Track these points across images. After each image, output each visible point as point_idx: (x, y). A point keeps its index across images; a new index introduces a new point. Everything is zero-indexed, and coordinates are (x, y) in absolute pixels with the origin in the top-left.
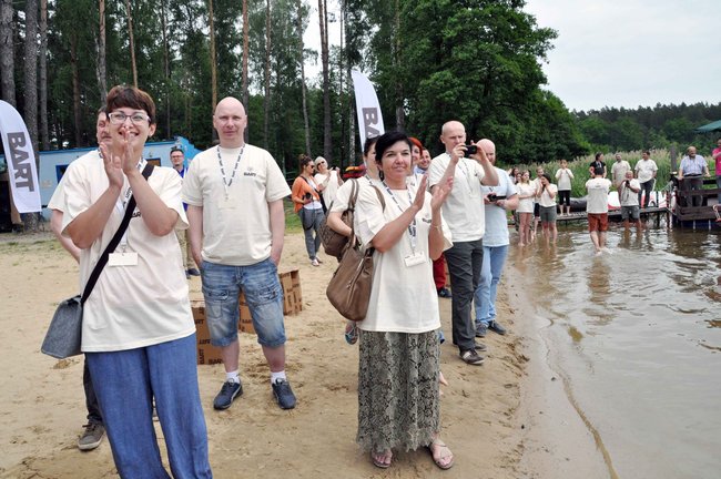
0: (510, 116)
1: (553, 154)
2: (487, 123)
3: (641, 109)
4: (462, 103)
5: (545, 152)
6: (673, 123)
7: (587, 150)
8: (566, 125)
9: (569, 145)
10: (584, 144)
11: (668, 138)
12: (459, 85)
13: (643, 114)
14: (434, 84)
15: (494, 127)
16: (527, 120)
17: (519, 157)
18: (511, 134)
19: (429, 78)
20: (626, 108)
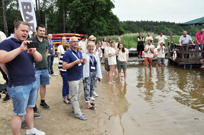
0: (102, 18)
1: (114, 33)
2: (93, 21)
3: (137, 22)
4: (84, 13)
5: (111, 32)
6: (145, 26)
7: (124, 32)
8: (118, 24)
9: (119, 30)
10: (123, 30)
11: (144, 30)
12: (83, 6)
13: (137, 23)
14: (74, 5)
15: (96, 22)
16: (107, 21)
17: (104, 34)
18: (102, 25)
19: (72, 3)
20: (133, 21)
